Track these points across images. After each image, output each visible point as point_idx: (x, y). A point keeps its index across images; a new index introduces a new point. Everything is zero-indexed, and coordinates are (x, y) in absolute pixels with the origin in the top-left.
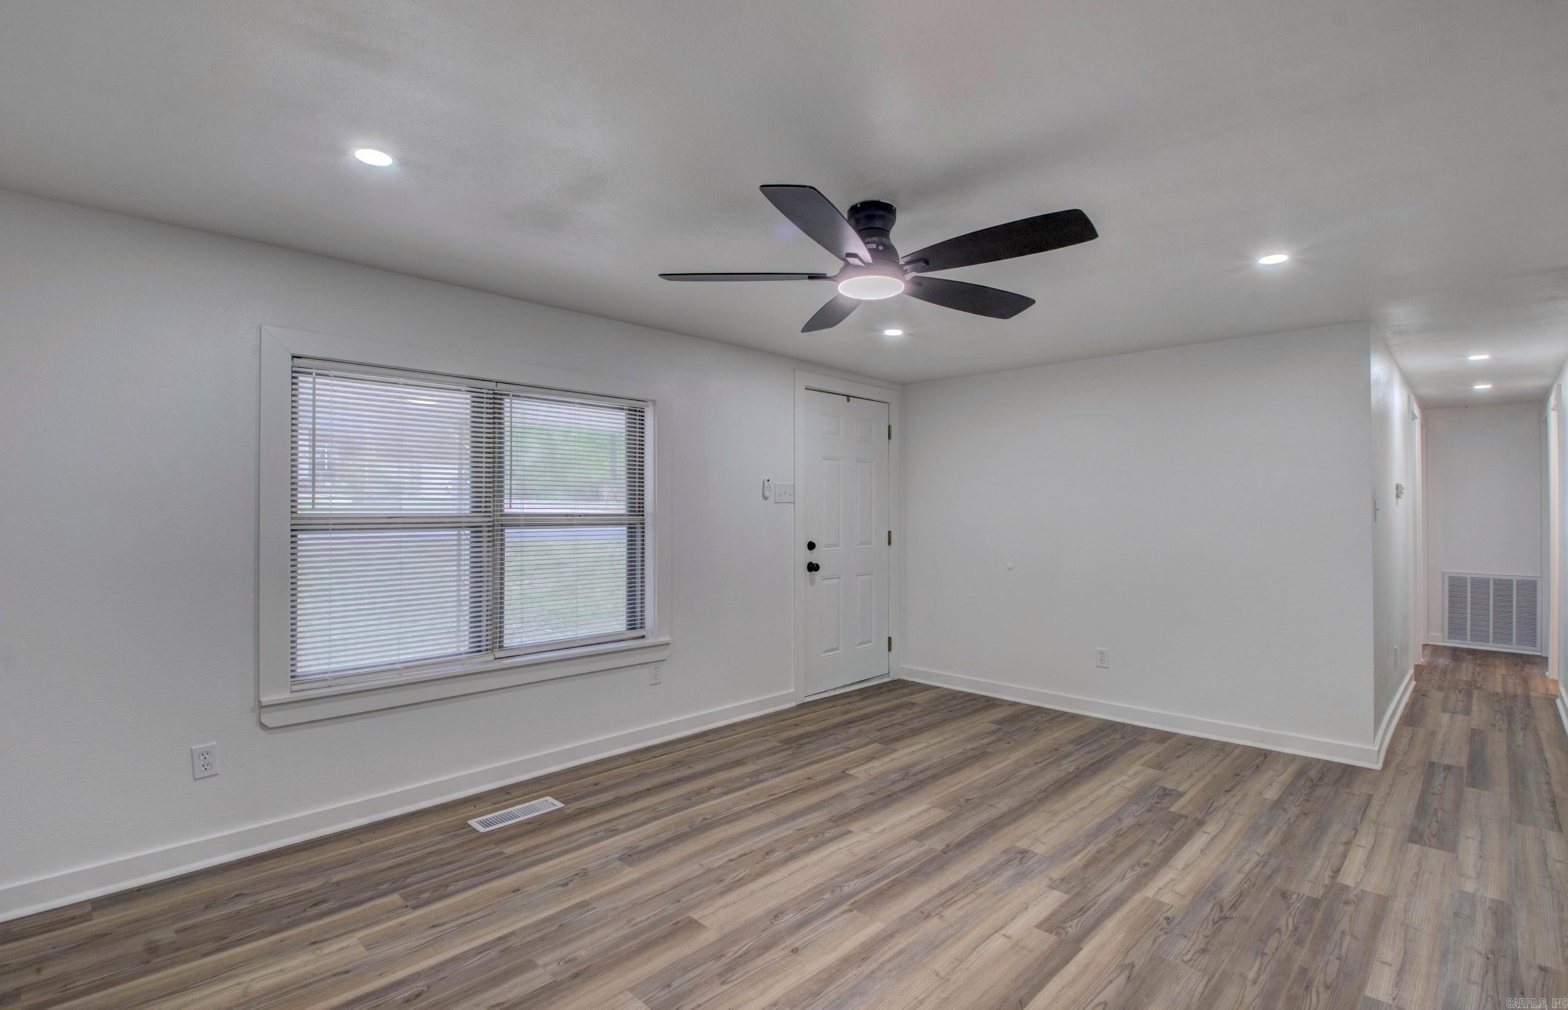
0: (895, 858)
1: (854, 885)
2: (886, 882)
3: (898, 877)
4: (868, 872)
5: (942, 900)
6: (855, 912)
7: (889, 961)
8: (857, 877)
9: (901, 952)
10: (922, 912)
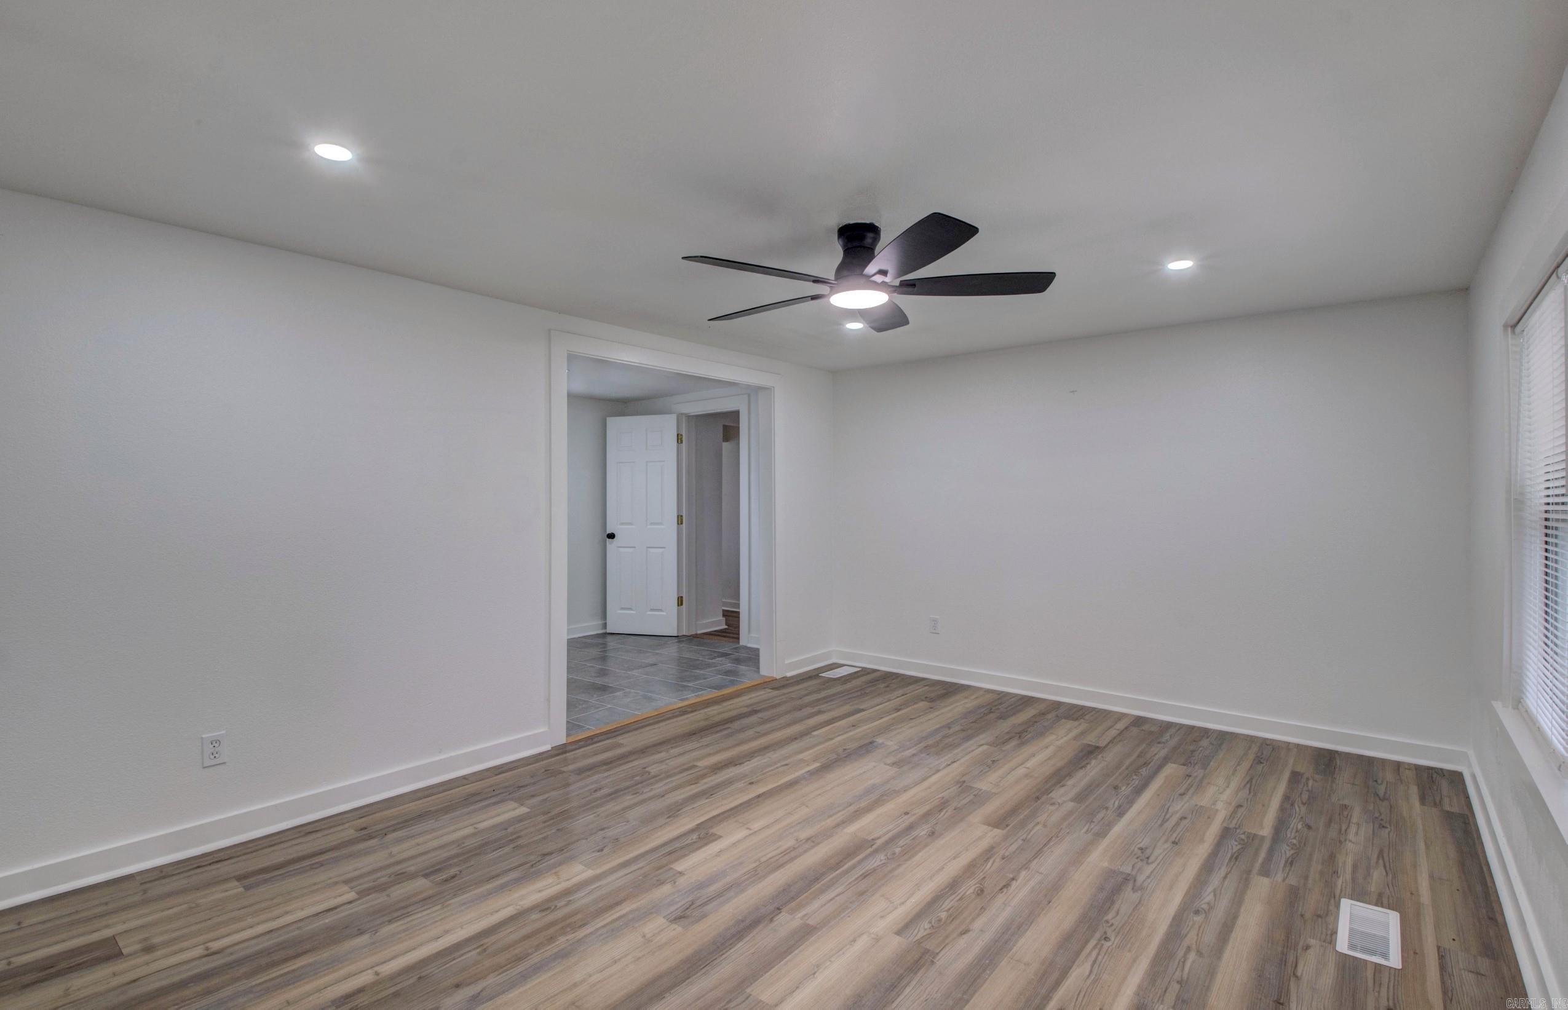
0: (836, 896)
1: (875, 862)
2: (846, 867)
3: (835, 872)
4: (865, 876)
5: (793, 854)
6: (870, 838)
7: (839, 811)
8: (875, 870)
9: (831, 816)
10: (813, 842)
